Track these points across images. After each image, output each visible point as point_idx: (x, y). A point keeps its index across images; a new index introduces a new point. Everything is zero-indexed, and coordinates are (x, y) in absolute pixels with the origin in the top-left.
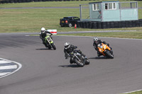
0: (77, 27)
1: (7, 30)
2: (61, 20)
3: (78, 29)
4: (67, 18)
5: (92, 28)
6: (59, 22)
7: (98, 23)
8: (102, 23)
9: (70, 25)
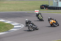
0: (48, 9)
1: (17, 10)
2: (41, 6)
3: (48, 10)
4: (43, 5)
5: (54, 10)
6: (40, 7)
7: (56, 7)
8: (58, 8)
9: (45, 8)
